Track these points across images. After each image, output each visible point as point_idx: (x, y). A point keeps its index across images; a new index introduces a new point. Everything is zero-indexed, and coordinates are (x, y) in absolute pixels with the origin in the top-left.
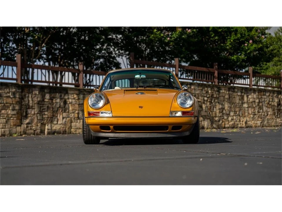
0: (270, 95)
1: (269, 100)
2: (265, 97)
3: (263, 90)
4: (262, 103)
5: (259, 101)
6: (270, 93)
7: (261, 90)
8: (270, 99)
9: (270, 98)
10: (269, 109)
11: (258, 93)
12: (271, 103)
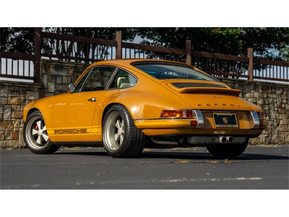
0: (283, 93)
1: (280, 100)
2: (275, 96)
3: (271, 85)
4: (270, 106)
5: (264, 102)
6: (283, 90)
7: (267, 85)
8: (282, 99)
9: (282, 97)
10: (280, 114)
11: (262, 89)
12: (285, 107)
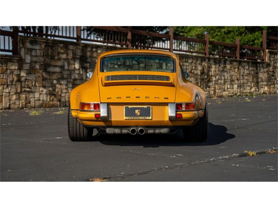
0: (192, 62)
1: (191, 67)
2: (187, 64)
3: (185, 56)
6: (193, 60)
7: (183, 55)
8: (192, 66)
9: (192, 65)
12: (194, 72)
